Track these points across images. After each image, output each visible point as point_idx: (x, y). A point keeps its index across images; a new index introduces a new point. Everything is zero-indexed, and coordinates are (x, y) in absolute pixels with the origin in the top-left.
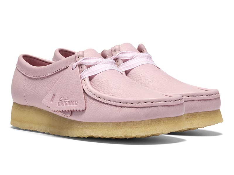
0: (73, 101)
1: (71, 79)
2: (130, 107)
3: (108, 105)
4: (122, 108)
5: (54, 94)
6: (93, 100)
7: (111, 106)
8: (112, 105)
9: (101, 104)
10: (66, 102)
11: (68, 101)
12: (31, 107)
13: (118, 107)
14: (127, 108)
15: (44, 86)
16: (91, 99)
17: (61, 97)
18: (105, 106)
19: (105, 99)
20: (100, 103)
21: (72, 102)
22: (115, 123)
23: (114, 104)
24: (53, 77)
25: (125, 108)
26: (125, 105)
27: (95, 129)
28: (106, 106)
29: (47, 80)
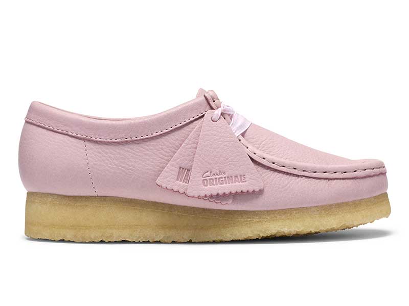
0: (236, 176)
1: (218, 138)
2: (343, 179)
3: (304, 178)
4: (330, 181)
5: (180, 168)
6: (272, 172)
7: (310, 179)
8: (310, 177)
9: (291, 178)
10: (219, 178)
11: (225, 177)
12: (103, 199)
13: (323, 181)
14: (338, 181)
15: (145, 154)
16: (268, 171)
17: (206, 171)
18: (297, 180)
19: (295, 169)
20: (288, 176)
21: (233, 177)
22: (322, 206)
23: (314, 175)
24: (167, 137)
25: (336, 180)
26: (335, 176)
27: (288, 221)
28: (301, 180)
29: (153, 143)
